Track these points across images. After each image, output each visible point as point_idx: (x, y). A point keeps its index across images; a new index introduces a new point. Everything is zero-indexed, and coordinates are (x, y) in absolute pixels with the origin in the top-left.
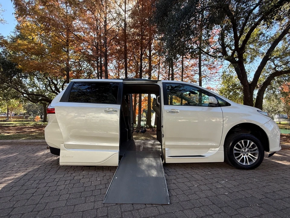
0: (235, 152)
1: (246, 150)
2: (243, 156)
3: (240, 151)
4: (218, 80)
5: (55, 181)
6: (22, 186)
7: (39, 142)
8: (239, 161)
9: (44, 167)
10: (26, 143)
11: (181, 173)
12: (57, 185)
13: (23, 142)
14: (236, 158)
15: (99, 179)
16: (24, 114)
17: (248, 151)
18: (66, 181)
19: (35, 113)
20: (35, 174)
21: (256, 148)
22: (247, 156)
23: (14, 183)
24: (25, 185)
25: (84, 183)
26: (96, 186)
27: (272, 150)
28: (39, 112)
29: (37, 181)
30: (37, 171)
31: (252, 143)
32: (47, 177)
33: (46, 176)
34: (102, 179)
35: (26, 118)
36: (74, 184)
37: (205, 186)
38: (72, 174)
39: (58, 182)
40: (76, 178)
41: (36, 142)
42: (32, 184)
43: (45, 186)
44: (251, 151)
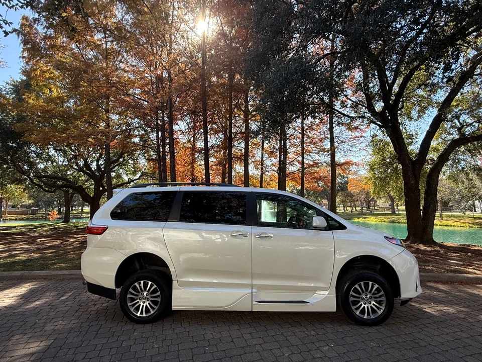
0: (351, 299)
1: (368, 296)
2: (363, 305)
3: (359, 298)
4: (364, 148)
5: (96, 349)
6: (54, 358)
7: (65, 275)
8: (358, 313)
9: (79, 325)
10: (44, 277)
11: (272, 333)
12: (100, 355)
13: (39, 276)
14: (353, 308)
15: (156, 346)
16: (29, 206)
17: (371, 298)
18: (111, 349)
19: (49, 204)
20: (68, 337)
21: (382, 293)
22: (370, 305)
23: (42, 354)
24: (57, 355)
25: (136, 352)
26: (151, 356)
27: (404, 295)
28: (55, 203)
29: (72, 351)
30: (70, 332)
31: (376, 286)
32: (85, 343)
33: (83, 342)
34: (160, 346)
35: (34, 212)
36: (122, 354)
37: (298, 355)
38: (119, 336)
39: (100, 350)
40: (125, 344)
41: (60, 275)
42: (66, 355)
43: (85, 357)
44: (375, 298)
